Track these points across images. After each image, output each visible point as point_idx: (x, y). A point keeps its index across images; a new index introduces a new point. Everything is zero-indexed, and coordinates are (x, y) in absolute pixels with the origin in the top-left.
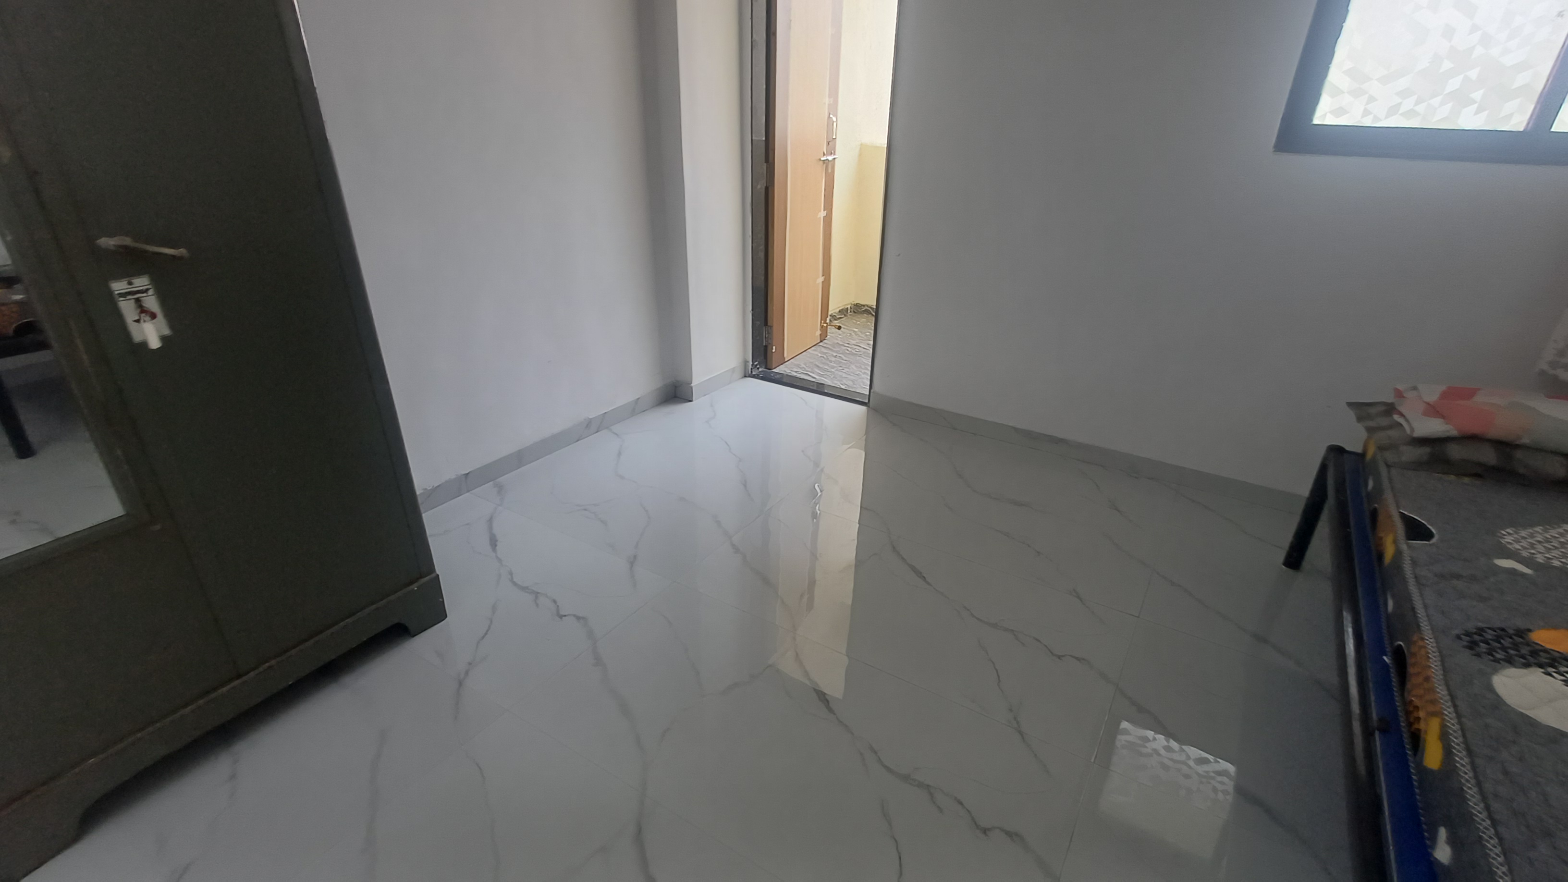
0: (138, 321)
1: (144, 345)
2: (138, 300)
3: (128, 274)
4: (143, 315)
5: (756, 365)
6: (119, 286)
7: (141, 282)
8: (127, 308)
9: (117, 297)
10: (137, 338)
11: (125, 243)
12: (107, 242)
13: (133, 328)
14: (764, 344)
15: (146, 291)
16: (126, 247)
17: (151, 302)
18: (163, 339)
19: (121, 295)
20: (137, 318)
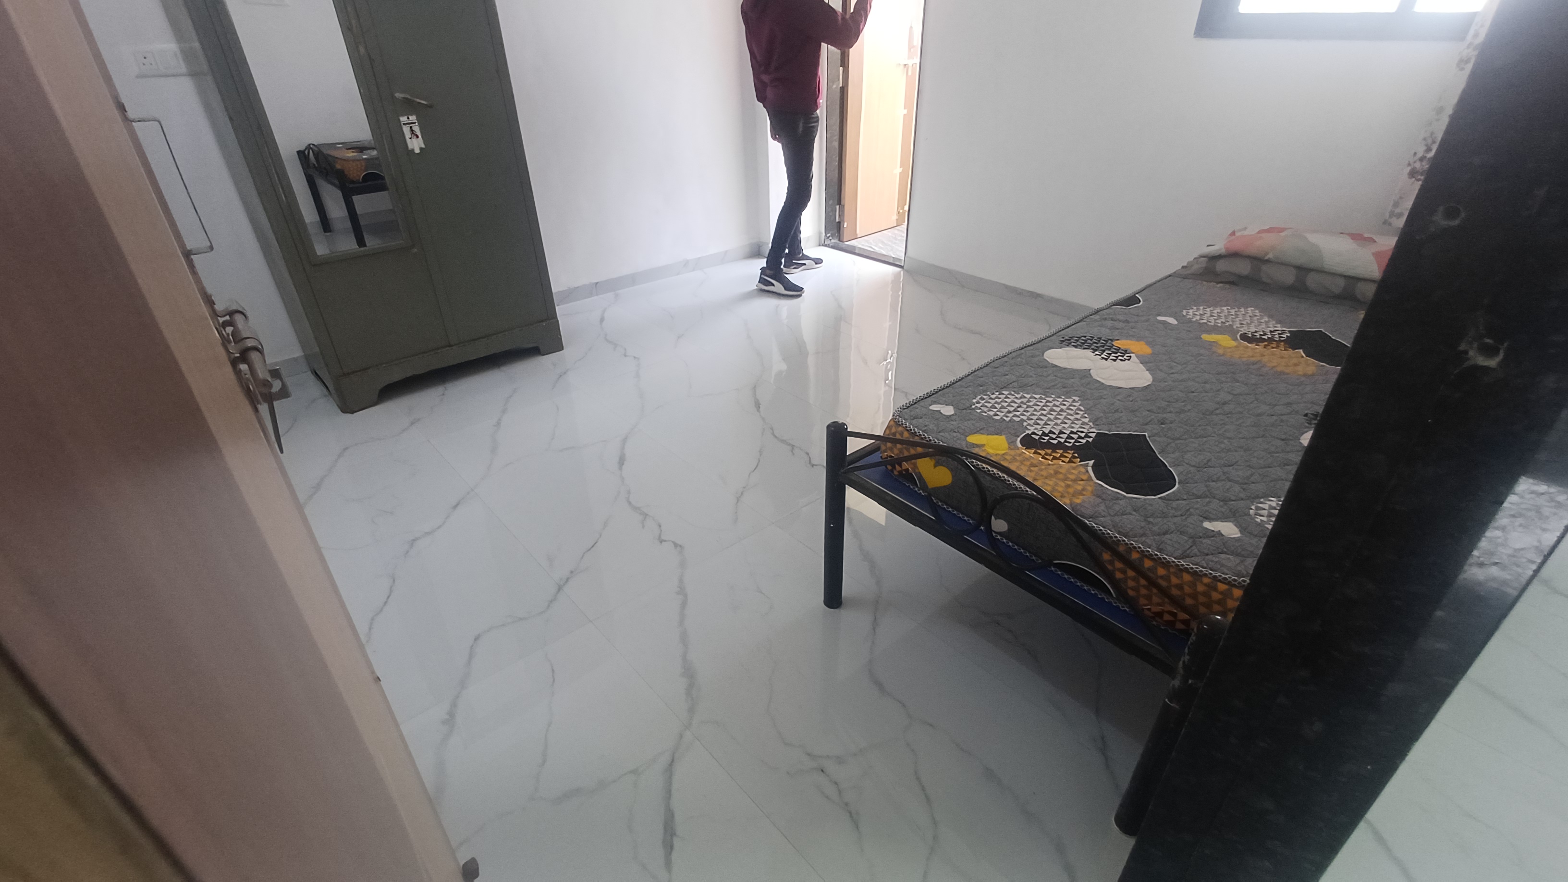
0: (410, 138)
1: (413, 150)
2: (411, 127)
3: (408, 114)
4: (413, 135)
5: (829, 237)
6: (403, 119)
7: (413, 118)
8: (406, 130)
9: (402, 125)
10: (410, 147)
11: (407, 97)
12: (398, 95)
13: (408, 140)
14: (837, 220)
15: (415, 123)
16: (407, 99)
17: (417, 129)
18: (421, 149)
19: (404, 124)
20: (410, 137)
